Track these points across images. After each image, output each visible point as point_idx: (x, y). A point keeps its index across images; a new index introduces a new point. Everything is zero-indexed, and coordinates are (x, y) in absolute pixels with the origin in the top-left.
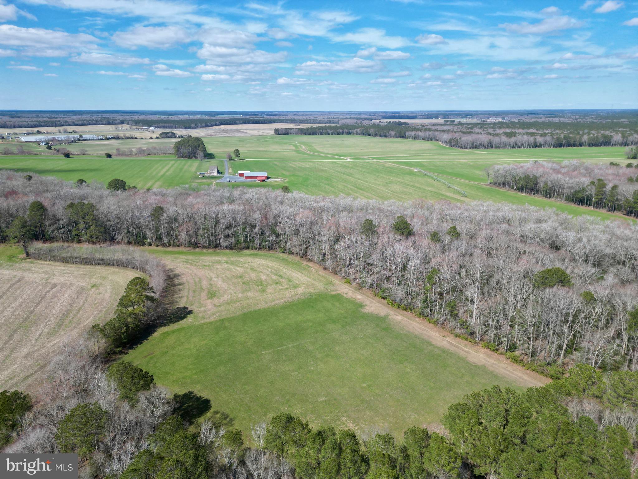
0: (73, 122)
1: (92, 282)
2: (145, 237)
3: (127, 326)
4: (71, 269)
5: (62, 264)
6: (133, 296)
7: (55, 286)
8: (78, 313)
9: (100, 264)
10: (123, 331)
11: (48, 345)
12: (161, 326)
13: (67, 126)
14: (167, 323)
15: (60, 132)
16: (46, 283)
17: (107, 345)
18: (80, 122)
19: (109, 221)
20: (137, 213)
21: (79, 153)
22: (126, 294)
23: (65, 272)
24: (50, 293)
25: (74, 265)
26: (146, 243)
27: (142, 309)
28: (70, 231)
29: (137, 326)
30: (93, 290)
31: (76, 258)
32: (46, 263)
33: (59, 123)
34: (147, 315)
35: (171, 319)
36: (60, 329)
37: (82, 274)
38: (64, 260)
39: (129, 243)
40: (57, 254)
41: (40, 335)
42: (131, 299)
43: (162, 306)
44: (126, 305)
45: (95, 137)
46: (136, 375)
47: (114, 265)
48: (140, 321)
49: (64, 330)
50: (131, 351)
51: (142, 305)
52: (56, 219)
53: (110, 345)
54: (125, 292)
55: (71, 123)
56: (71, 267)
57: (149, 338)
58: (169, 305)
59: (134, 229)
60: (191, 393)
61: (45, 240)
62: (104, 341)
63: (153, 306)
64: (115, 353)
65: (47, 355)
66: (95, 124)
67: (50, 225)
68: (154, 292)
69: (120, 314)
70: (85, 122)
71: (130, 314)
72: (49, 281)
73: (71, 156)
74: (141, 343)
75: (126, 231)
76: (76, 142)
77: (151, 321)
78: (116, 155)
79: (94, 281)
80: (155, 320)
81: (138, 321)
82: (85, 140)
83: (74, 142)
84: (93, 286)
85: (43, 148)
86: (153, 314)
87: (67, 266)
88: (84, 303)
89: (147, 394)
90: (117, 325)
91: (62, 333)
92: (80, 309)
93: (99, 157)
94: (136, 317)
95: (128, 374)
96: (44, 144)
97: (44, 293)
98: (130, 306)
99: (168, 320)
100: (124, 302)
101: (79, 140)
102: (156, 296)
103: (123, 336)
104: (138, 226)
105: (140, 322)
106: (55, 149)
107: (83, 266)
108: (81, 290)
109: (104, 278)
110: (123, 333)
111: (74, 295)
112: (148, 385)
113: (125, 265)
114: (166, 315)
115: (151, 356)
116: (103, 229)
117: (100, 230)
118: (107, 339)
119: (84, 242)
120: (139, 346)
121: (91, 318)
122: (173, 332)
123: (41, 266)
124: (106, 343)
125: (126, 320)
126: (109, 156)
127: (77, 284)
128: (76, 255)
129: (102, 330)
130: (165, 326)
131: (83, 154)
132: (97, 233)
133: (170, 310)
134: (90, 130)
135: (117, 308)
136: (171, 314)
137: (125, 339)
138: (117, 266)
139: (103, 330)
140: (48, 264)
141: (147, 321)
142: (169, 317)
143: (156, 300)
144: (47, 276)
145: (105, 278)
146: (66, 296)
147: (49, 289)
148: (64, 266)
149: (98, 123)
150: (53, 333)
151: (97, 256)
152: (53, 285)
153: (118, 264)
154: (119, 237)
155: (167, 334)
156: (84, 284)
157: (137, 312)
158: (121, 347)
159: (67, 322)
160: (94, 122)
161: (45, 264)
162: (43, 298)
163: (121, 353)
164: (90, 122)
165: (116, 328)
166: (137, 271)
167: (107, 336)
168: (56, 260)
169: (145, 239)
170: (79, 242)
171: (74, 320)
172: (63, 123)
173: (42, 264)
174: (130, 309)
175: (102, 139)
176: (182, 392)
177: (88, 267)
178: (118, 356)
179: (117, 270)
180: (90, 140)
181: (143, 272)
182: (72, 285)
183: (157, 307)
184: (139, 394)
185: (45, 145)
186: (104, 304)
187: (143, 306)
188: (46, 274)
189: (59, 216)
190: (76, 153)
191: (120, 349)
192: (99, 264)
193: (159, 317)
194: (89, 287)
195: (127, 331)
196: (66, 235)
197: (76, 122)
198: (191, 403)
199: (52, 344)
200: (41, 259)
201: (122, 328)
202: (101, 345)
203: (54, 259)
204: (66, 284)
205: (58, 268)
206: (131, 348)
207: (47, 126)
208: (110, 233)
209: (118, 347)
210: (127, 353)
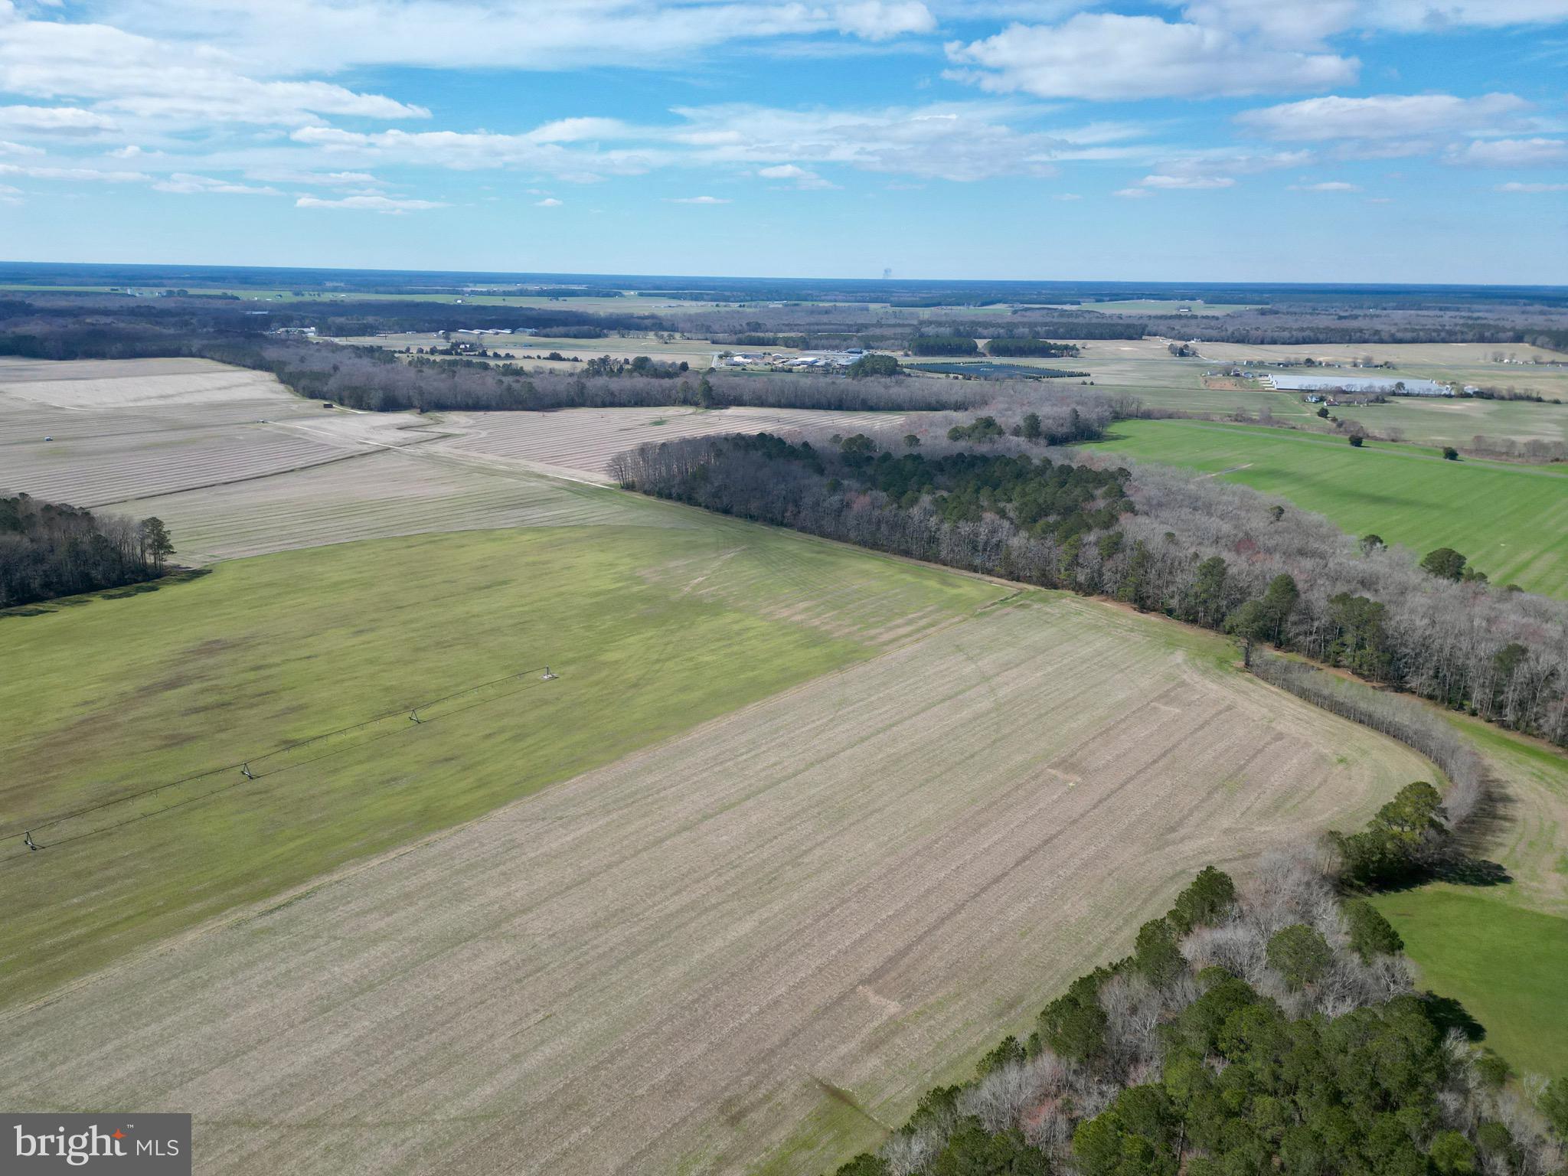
0: (1393, 335)
1: (1341, 752)
2: (1467, 696)
3: (1383, 854)
4: (1312, 714)
5: (1298, 701)
6: (1408, 810)
7: (1280, 737)
8: (1309, 797)
9: (1364, 723)
10: (1374, 859)
11: (1257, 829)
12: (1441, 880)
13: (1375, 342)
14: (1455, 880)
15: (1355, 365)
16: (1268, 727)
17: (1344, 869)
18: (1409, 335)
19: (1406, 646)
20: (1465, 645)
21: (1384, 436)
22: (1397, 803)
23: (1300, 717)
24: (1272, 747)
25: (1318, 710)
26: (1465, 707)
27: (1417, 837)
28: (1326, 642)
29: (1399, 861)
30: (1341, 767)
31: (1325, 698)
32: (1273, 688)
33: (1358, 334)
34: (1423, 851)
35: (1465, 875)
36: (1277, 811)
37: (1327, 731)
38: (1304, 694)
39: (1431, 697)
40: (1294, 675)
41: (1248, 809)
42: (1403, 815)
43: (1455, 846)
44: (1391, 819)
45: (1434, 386)
46: (1381, 928)
47: (1388, 733)
48: (1406, 853)
49: (1282, 816)
50: (1376, 895)
51: (1418, 832)
52: (1308, 616)
53: (1348, 871)
54: (1396, 797)
55: (1385, 336)
56: (1312, 711)
57: (1413, 889)
58: (1468, 850)
59: (1448, 674)
60: (1456, 1003)
61: (1279, 646)
62: (1340, 860)
63: (1439, 839)
64: (1351, 886)
65: (1254, 843)
66: (1444, 341)
67: (1295, 623)
68: (1446, 818)
69: (1379, 832)
70: (1421, 333)
71: (1393, 837)
72: (1273, 725)
73: (1365, 442)
74: (1398, 891)
75: (1431, 673)
76: (1384, 401)
77: (1426, 863)
78: (1469, 452)
79: (1345, 751)
80: (1433, 864)
81: (1404, 853)
82: (1407, 395)
83: (1380, 398)
84: (1341, 761)
85: (1311, 411)
86: (1432, 853)
87: (1306, 708)
88: (1320, 785)
89: (1388, 960)
90: (1367, 845)
91: (1280, 820)
92: (1313, 792)
93: (1428, 451)
94: (1403, 847)
95: (1370, 921)
96: (1314, 400)
97: (1262, 743)
98: (1397, 824)
99: (1457, 874)
100: (1389, 813)
101: (1394, 394)
102: (1449, 826)
103: (1371, 867)
104: (1462, 672)
105: (1407, 857)
106: (1334, 420)
107: (1332, 716)
108: (1321, 759)
109: (1364, 752)
110: (1373, 862)
111: (1308, 765)
112: (1393, 950)
113: (1409, 742)
114: (1456, 864)
115: (1408, 918)
116: (1388, 656)
117: (1382, 658)
118: (1346, 860)
119: (1344, 667)
120: (1393, 893)
121: (1327, 815)
122: (1460, 898)
123: (1264, 692)
124: (1343, 864)
125: (1384, 844)
126: (1451, 455)
127: (1316, 748)
128: (1326, 692)
129: (1342, 844)
130: (1450, 882)
131: (1393, 440)
132: (1375, 661)
133: (1469, 859)
134: (1426, 360)
135: (1375, 818)
136: (1467, 867)
137: (1373, 872)
138: (1394, 736)
139: (1344, 844)
140: (1277, 694)
141: (1418, 859)
142: (1461, 870)
143: (1446, 832)
144: (1271, 715)
145: (1366, 753)
146: (1295, 761)
147: (1273, 739)
148: (1301, 706)
149: (1453, 338)
150: (1266, 814)
151: (1363, 706)
152: (1278, 734)
153: (1395, 733)
154: (1414, 682)
155: (1448, 897)
156: (1327, 751)
157: (1406, 838)
158: (1363, 881)
159: (1288, 806)
160: (1443, 334)
161: (1271, 692)
162: (1260, 751)
163: (1360, 889)
164: (1434, 334)
165: (1365, 849)
166: (1429, 761)
167: (1347, 855)
168: (1289, 689)
169: (1468, 699)
170: (1337, 665)
171: (1300, 806)
172: (1367, 336)
173: (1266, 689)
174: (1396, 829)
175: (1449, 396)
176: (1442, 994)
177: (1342, 720)
178: (1354, 893)
179: (1392, 744)
180: (1418, 395)
181: (1440, 767)
182: (1307, 744)
183: (1445, 844)
184: (1378, 954)
185: (1316, 402)
186: (1353, 800)
187: (1420, 834)
188: (1271, 711)
189: (1317, 611)
190: (1377, 433)
191: (1362, 884)
192: (1361, 722)
193: (1442, 862)
194: (1335, 759)
195: (1380, 861)
196: (1317, 648)
197: (1399, 335)
198: (1451, 1017)
199: (1263, 829)
200: (1266, 679)
201: (1373, 853)
202: (1335, 865)
203: (1288, 686)
204: (1299, 739)
205: (1292, 705)
206: (1380, 891)
207: (1331, 343)
208: (1399, 668)
209: (1358, 879)
210: (1370, 895)
